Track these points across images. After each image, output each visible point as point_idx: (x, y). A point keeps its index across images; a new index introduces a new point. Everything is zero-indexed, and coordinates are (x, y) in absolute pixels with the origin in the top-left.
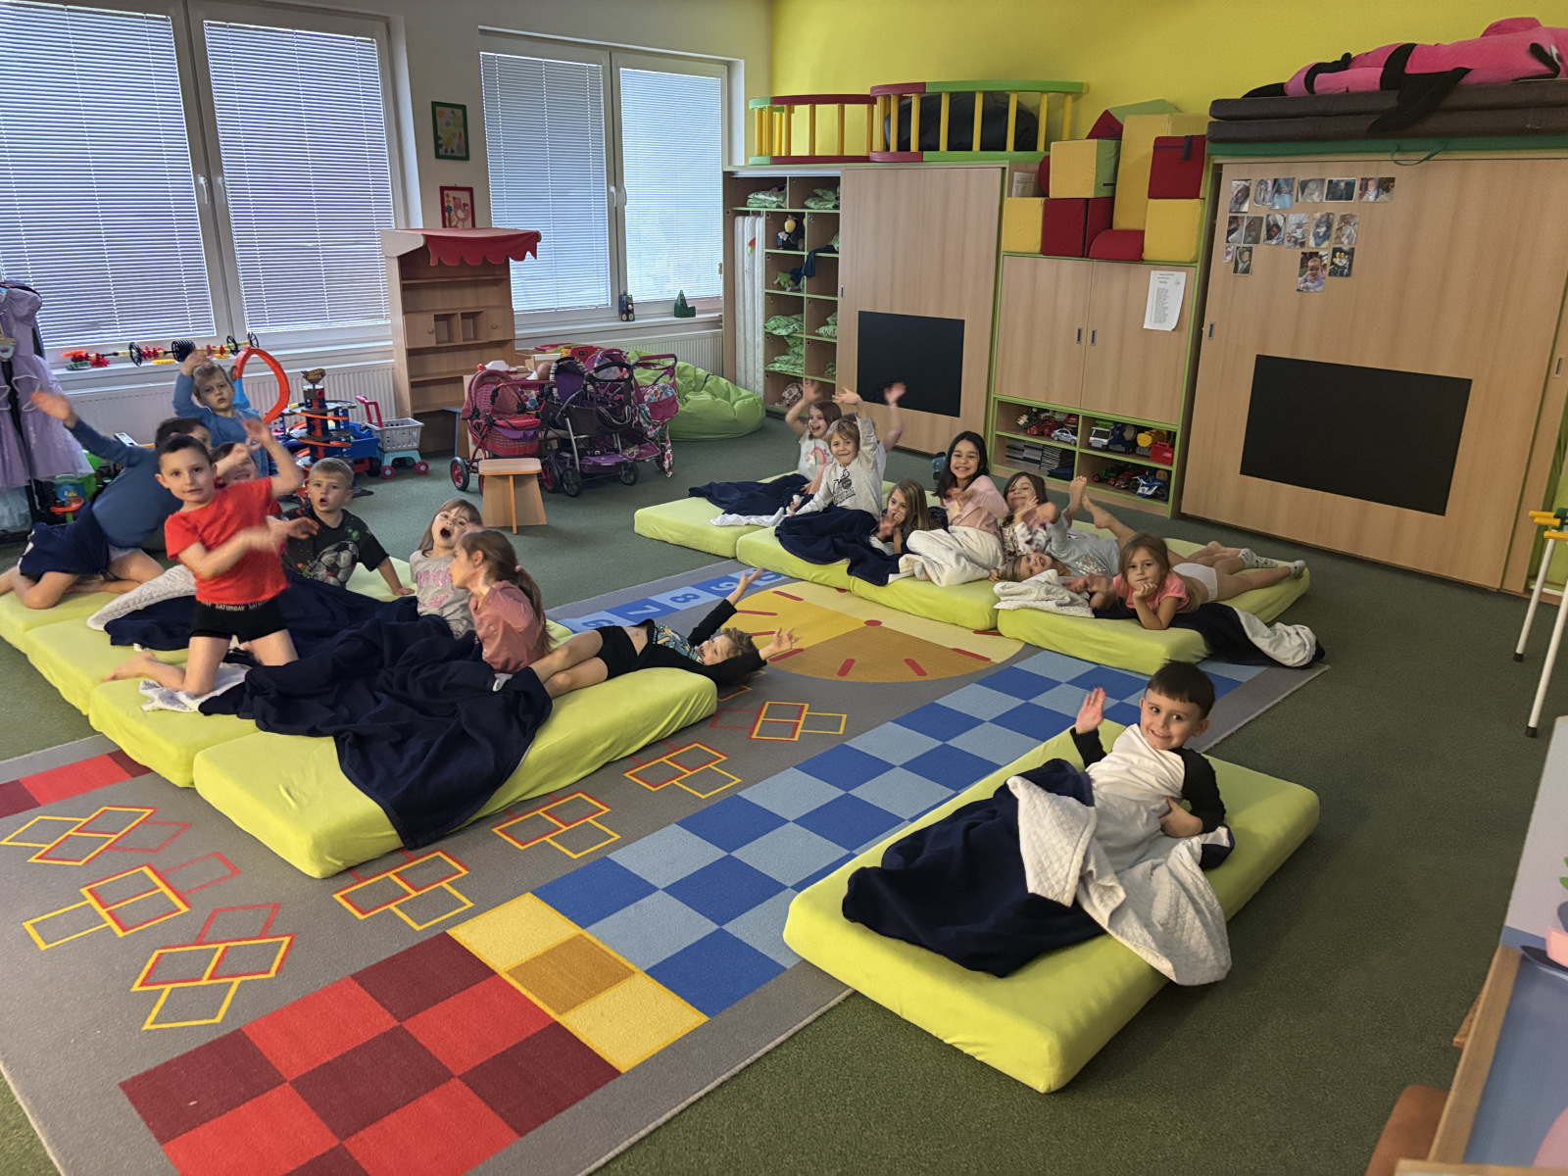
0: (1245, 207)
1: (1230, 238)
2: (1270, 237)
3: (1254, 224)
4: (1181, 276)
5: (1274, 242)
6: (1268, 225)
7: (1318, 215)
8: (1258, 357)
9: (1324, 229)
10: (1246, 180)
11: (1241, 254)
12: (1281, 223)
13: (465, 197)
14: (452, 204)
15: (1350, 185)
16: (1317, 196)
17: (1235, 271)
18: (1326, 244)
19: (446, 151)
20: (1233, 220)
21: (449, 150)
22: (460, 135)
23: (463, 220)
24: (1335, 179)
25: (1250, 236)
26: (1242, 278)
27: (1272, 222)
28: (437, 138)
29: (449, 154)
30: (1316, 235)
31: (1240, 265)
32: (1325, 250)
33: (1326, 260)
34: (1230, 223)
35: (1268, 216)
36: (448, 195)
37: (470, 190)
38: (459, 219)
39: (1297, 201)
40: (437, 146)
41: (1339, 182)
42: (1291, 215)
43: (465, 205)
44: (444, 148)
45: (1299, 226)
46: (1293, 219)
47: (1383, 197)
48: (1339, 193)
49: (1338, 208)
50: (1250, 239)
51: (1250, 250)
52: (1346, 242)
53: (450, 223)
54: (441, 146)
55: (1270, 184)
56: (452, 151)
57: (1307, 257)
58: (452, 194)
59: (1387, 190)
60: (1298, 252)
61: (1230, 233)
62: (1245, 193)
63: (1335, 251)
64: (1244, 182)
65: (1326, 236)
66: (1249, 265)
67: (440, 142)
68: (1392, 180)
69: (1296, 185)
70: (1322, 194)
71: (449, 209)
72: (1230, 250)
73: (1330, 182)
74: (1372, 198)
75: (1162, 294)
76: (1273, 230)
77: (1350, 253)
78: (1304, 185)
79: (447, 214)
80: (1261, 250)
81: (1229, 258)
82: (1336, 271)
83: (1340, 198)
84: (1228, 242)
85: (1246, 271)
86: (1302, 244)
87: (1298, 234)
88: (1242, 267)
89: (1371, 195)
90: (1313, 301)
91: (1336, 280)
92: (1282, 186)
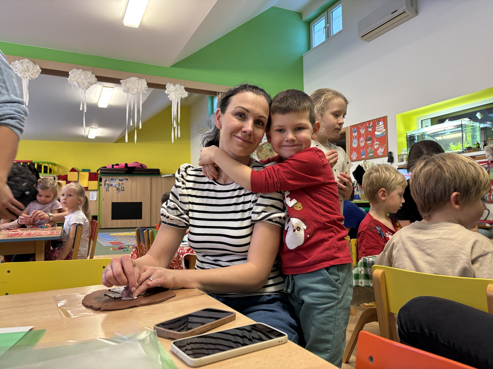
0: (107, 182)
3: (108, 185)
4: (96, 192)
5: (112, 187)
7: (118, 183)
8: (112, 202)
15: (122, 180)
16: (118, 181)
17: (106, 190)
18: (120, 187)
20: (105, 184)
26: (107, 192)
30: (118, 186)
32: (120, 188)
33: (120, 189)
35: (111, 183)
39: (115, 181)
45: (116, 184)
46: (115, 184)
47: (127, 181)
49: (121, 182)
51: (108, 188)
57: (117, 189)
60: (116, 188)
61: (105, 185)
62: (106, 180)
63: (121, 188)
65: (119, 186)
73: (119, 179)
75: (93, 195)
76: (112, 185)
77: (124, 188)
78: (115, 179)
80: (110, 188)
81: (105, 189)
82: (122, 190)
84: (104, 187)
85: (108, 191)
86: (116, 187)
87: (116, 186)
88: (107, 190)
89: (125, 181)
90: (119, 194)
91: (122, 191)
92: (112, 179)
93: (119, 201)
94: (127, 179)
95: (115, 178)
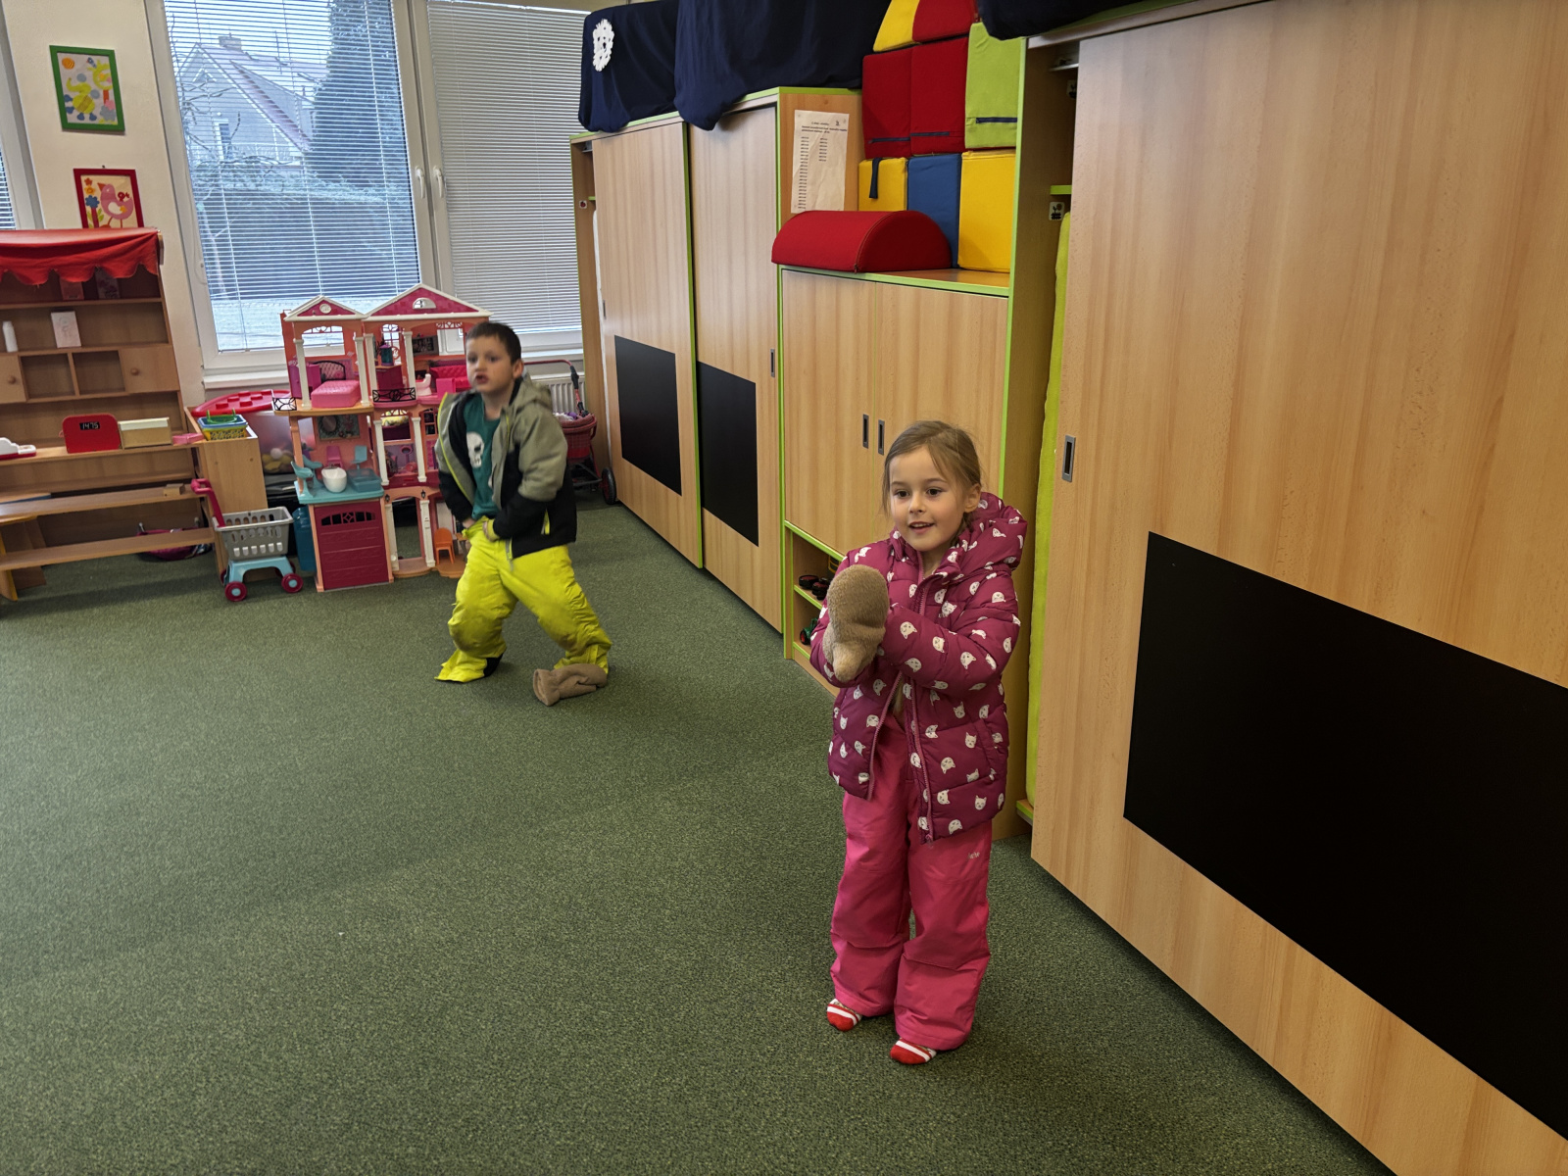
13: (121, 184)
14: (98, 194)
19: (81, 117)
21: (87, 116)
22: (106, 93)
23: (121, 217)
28: (62, 99)
29: (87, 121)
36: (89, 182)
37: (131, 174)
38: (113, 216)
40: (64, 112)
43: (122, 196)
44: (76, 113)
53: (96, 222)
54: (71, 110)
56: (93, 117)
58: (96, 179)
67: (68, 104)
71: (94, 202)
79: (88, 209)
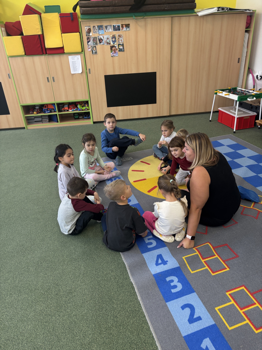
0: (91, 34)
1: (88, 44)
2: (100, 43)
3: (95, 39)
4: (79, 56)
5: (102, 44)
6: (99, 39)
8: (105, 76)
9: (114, 39)
10: (89, 26)
11: (93, 48)
12: (102, 38)
16: (111, 30)
20: (88, 38)
24: (114, 25)
25: (94, 43)
27: (100, 38)
31: (94, 51)
32: (116, 45)
33: (117, 48)
34: (87, 39)
35: (98, 36)
39: (105, 32)
41: (115, 25)
42: (104, 36)
48: (116, 29)
50: (94, 44)
51: (95, 47)
52: (121, 42)
55: (97, 27)
57: (112, 47)
59: (128, 27)
60: (109, 46)
61: (88, 42)
62: (89, 31)
63: (119, 45)
64: (89, 27)
65: (115, 41)
66: (96, 51)
68: (129, 24)
69: (104, 27)
70: (112, 29)
72: (89, 47)
73: (113, 26)
74: (125, 30)
75: (74, 63)
76: (101, 40)
77: (123, 45)
78: (106, 27)
80: (99, 47)
81: (90, 50)
82: (120, 50)
83: (117, 30)
84: (88, 45)
85: (96, 53)
89: (125, 29)
90: (116, 59)
91: (121, 53)
92: (100, 27)
93: (117, 73)
94: (128, 26)
95: (104, 23)
